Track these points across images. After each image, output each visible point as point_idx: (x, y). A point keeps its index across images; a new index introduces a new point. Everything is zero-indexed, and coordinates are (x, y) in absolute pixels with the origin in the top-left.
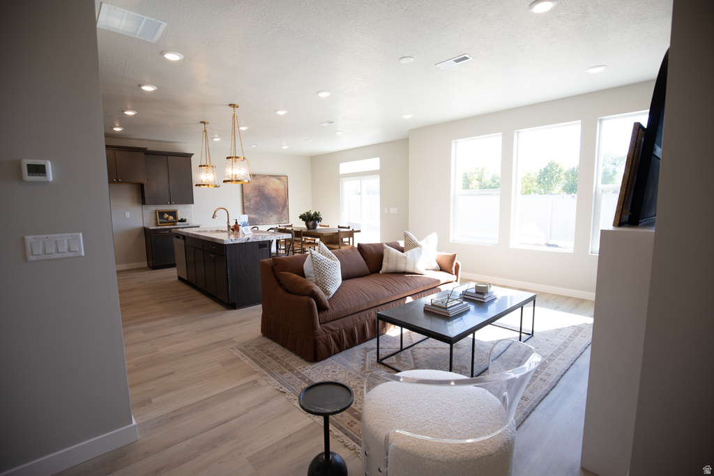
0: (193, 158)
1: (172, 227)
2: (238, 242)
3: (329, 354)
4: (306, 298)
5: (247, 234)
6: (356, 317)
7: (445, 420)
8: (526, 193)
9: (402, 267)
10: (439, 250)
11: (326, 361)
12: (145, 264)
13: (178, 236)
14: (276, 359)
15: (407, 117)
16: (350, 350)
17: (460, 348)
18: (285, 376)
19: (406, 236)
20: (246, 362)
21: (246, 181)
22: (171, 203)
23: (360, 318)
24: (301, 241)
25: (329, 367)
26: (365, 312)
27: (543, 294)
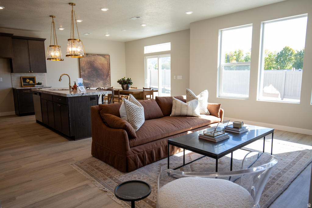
0: (45, 42)
1: (32, 88)
2: (76, 95)
3: (136, 167)
4: (121, 130)
5: (82, 91)
6: (154, 143)
7: (212, 204)
8: (268, 69)
9: (184, 112)
10: (209, 101)
11: (134, 172)
12: (14, 113)
13: (36, 93)
14: (101, 170)
15: (189, 13)
16: (150, 165)
17: (223, 164)
18: (107, 181)
19: (188, 93)
20: (81, 173)
21: (81, 56)
22: (31, 72)
23: (157, 144)
24: (119, 97)
25: (136, 176)
26: (160, 140)
27: (279, 131)
